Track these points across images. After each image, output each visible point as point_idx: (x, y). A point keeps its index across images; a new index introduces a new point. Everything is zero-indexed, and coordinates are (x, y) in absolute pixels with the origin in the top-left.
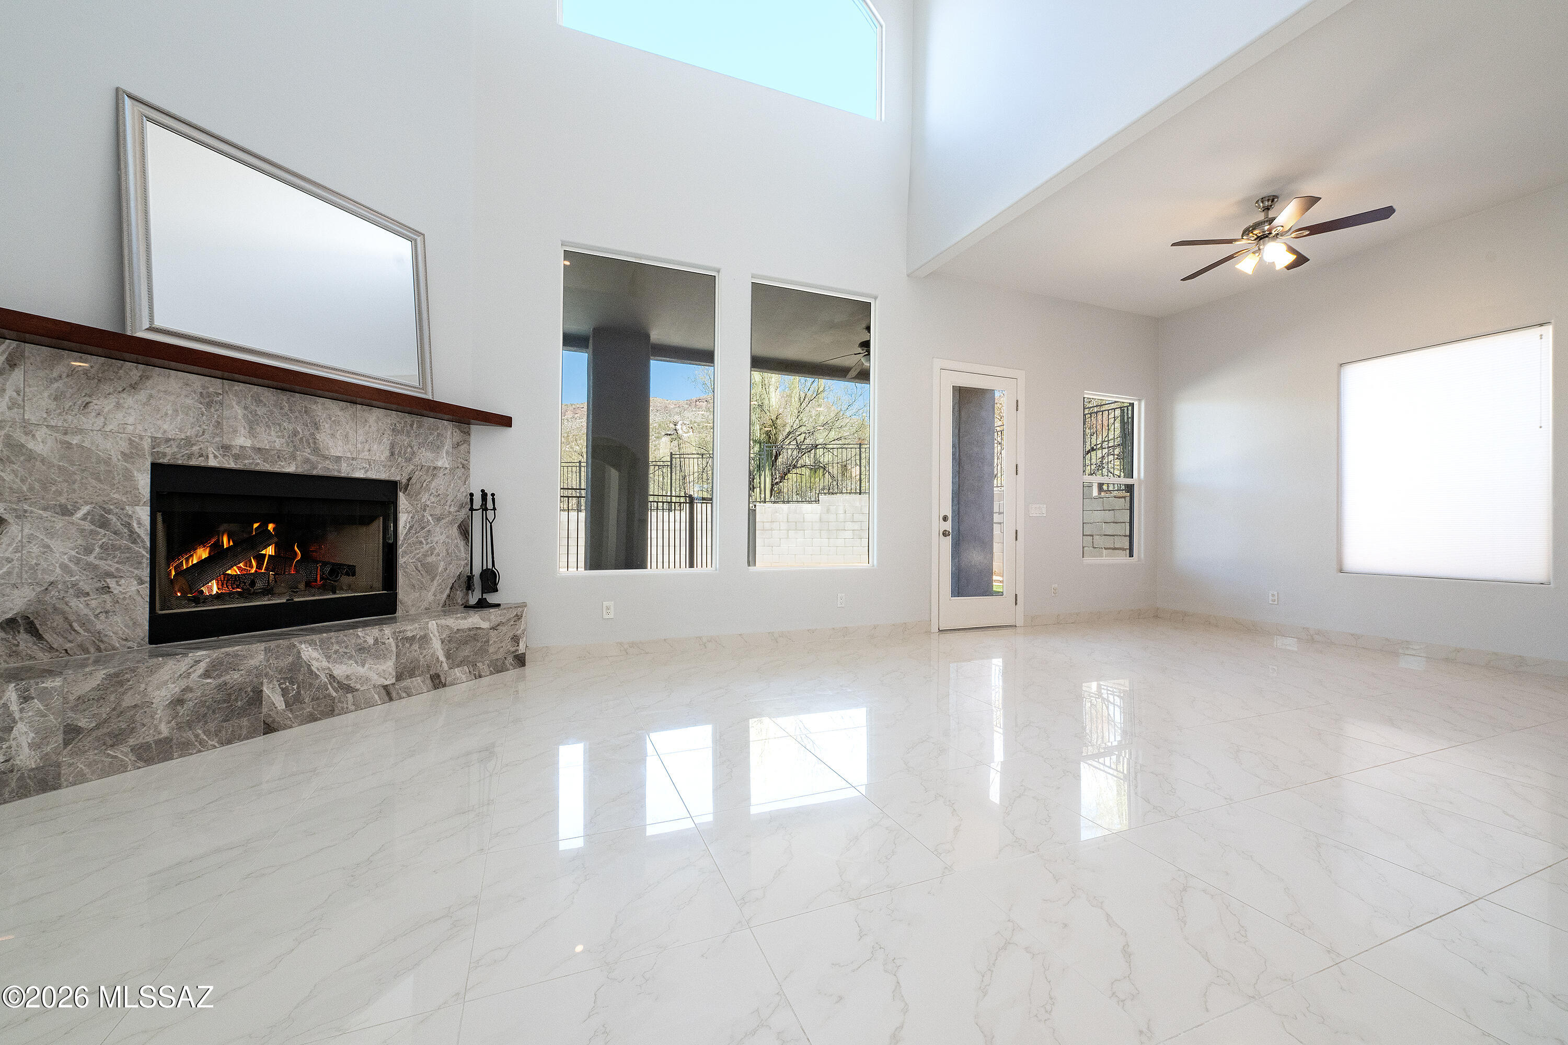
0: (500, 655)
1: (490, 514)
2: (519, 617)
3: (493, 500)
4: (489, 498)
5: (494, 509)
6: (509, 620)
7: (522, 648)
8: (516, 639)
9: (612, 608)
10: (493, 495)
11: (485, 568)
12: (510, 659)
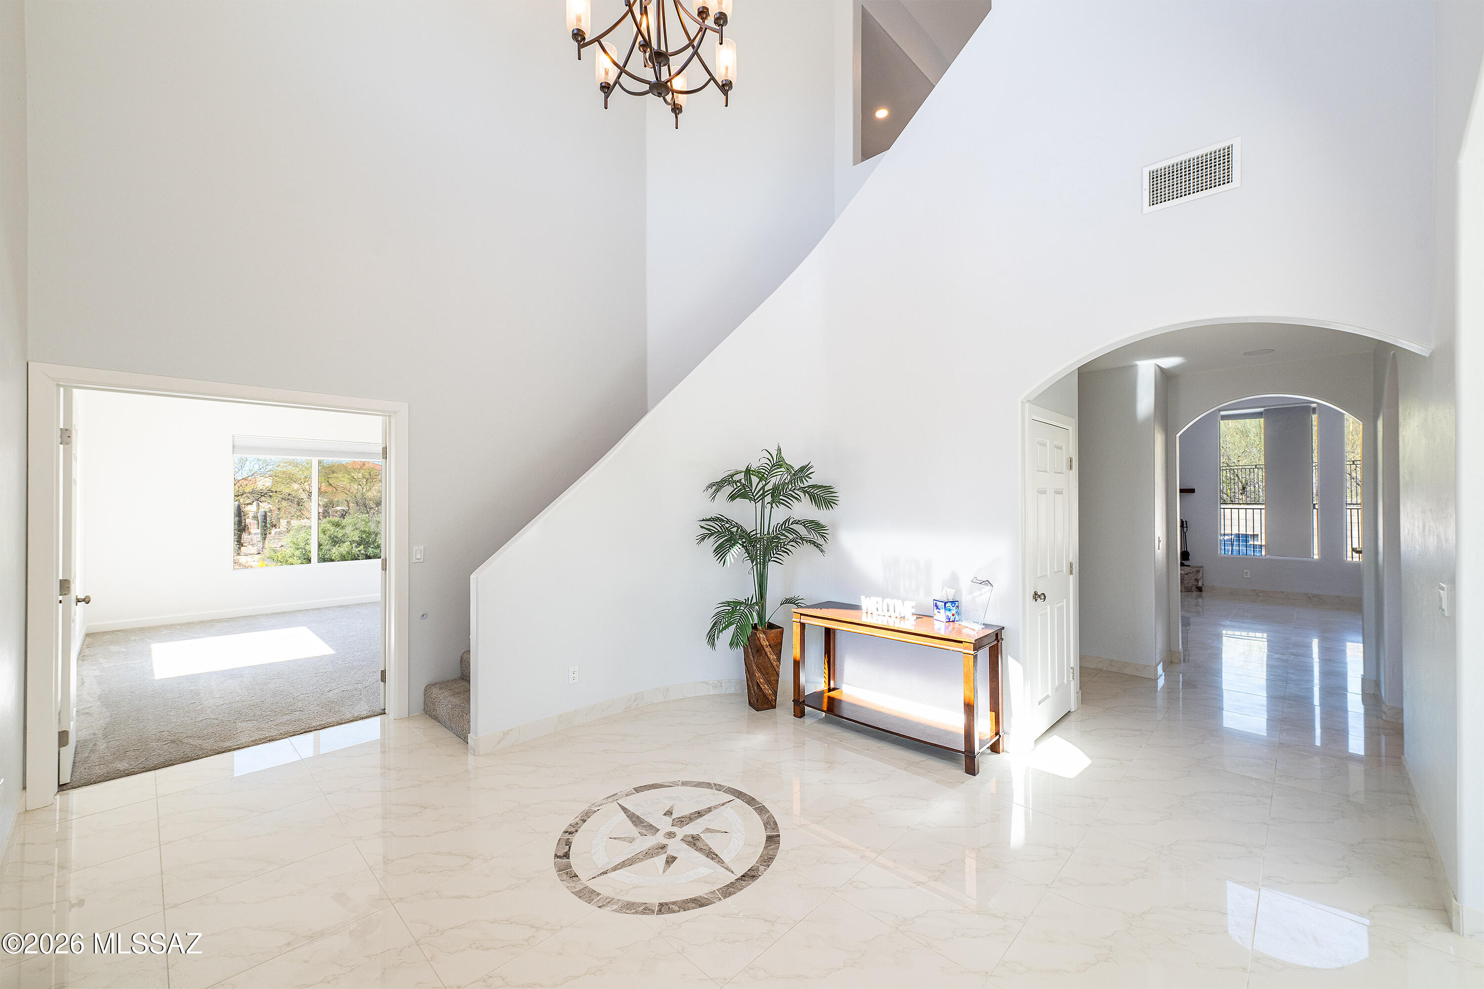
0: (1190, 585)
1: (1185, 529)
2: (1198, 572)
3: (1186, 524)
4: (1185, 522)
5: (1187, 527)
6: (1193, 572)
7: (1200, 584)
8: (1197, 580)
9: (1249, 573)
10: (1186, 521)
11: (1183, 550)
12: (1194, 588)
